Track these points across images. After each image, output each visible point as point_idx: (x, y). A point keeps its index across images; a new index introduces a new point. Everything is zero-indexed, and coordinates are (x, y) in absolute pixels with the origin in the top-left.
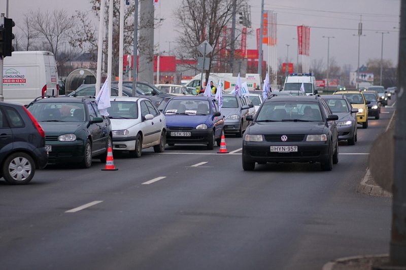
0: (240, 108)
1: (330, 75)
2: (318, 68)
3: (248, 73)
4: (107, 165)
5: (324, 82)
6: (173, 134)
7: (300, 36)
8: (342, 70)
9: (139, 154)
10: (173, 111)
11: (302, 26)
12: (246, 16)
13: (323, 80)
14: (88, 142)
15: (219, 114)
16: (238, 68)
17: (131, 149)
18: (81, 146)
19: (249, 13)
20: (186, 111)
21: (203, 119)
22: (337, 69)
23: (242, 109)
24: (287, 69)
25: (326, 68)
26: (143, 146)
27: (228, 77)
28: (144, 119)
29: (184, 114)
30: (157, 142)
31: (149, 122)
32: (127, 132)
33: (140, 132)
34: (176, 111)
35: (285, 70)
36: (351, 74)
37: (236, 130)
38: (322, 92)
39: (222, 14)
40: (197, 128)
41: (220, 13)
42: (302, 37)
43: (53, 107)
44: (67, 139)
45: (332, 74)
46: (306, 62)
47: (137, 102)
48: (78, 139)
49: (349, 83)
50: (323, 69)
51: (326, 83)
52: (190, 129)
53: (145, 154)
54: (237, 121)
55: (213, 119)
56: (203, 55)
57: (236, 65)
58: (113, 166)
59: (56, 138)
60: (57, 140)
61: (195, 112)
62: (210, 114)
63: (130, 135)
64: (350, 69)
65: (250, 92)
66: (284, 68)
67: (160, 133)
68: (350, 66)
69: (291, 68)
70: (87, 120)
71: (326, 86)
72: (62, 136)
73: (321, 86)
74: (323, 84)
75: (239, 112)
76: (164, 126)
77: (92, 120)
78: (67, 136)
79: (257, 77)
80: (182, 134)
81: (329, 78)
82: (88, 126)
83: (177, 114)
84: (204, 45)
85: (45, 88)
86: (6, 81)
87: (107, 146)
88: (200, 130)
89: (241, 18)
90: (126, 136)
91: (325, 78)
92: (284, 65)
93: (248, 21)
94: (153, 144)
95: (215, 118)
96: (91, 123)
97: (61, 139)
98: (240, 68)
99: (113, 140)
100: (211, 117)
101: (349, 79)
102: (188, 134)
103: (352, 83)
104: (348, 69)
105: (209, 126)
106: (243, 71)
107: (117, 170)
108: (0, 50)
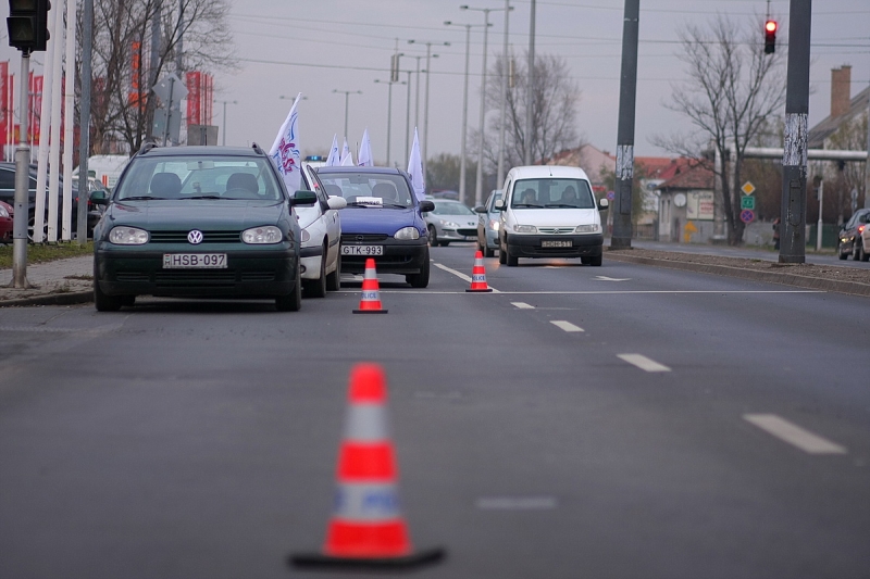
6: (343, 250)
15: (430, 207)
17: (313, 276)
18: (291, 255)
20: (359, 200)
28: (325, 208)
29: (356, 205)
30: (334, 266)
33: (326, 237)
40: (398, 235)
44: (262, 239)
48: (285, 239)
52: (382, 240)
58: (378, 303)
60: (239, 241)
61: (380, 200)
62: (413, 204)
63: (312, 242)
70: (283, 197)
72: (249, 232)
77: (292, 197)
78: (260, 232)
80: (364, 250)
88: (405, 242)
90: (304, 245)
96: (293, 202)
97: (250, 237)
100: (416, 212)
102: (378, 250)
105: (422, 233)
107: (386, 312)
108: (24, 35)
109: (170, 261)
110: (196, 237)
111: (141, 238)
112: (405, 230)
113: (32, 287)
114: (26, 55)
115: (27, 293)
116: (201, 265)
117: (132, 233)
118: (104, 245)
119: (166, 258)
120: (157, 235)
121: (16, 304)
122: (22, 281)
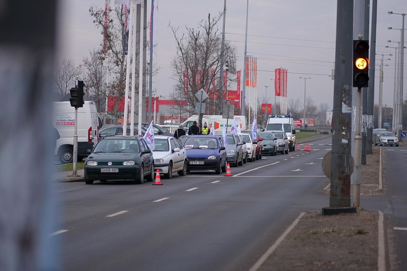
0: (236, 145)
1: (306, 115)
2: (295, 107)
3: (235, 114)
4: (156, 181)
5: (301, 121)
6: (191, 163)
7: (278, 78)
8: (319, 110)
9: (171, 176)
10: (190, 146)
11: (280, 69)
12: (232, 64)
13: (300, 119)
14: (141, 166)
15: (224, 149)
16: (227, 111)
17: (165, 172)
18: (138, 169)
19: (234, 61)
20: (200, 146)
21: (212, 152)
22: (314, 109)
23: (238, 145)
24: (266, 109)
25: (303, 108)
26: (173, 170)
27: (219, 119)
28: (173, 152)
29: (198, 148)
30: (181, 168)
31: (176, 153)
32: (163, 160)
33: (171, 161)
34: (193, 146)
35: (263, 110)
36: (328, 113)
37: (234, 161)
38: (299, 131)
39: (211, 62)
40: (209, 158)
41: (210, 62)
42: (279, 79)
43: (116, 142)
44: (129, 164)
45: (309, 113)
46: (284, 103)
47: (168, 140)
48: (136, 164)
49: (325, 122)
50: (300, 109)
51: (303, 122)
52: (204, 159)
53: (173, 177)
54: (234, 154)
55: (219, 152)
56: (200, 101)
57: (225, 109)
58: (161, 182)
59: (121, 163)
60: (122, 165)
61: (207, 147)
62: (217, 148)
63: (165, 162)
64: (326, 108)
65: (242, 132)
66: (263, 108)
67: (184, 162)
68: (326, 105)
69: (270, 108)
70: (140, 152)
71: (303, 125)
72: (125, 162)
73: (298, 125)
74: (300, 124)
75: (235, 148)
76: (186, 157)
77: (143, 151)
78: (128, 162)
79: (242, 118)
80: (198, 163)
81: (306, 117)
82: (141, 156)
83: (193, 148)
84: (201, 93)
85: (90, 129)
86: (61, 124)
87: (151, 170)
88: (211, 160)
89: (227, 66)
90: (162, 163)
91: (302, 117)
92: (263, 105)
93: (234, 68)
94: (179, 169)
95: (221, 151)
96: (143, 153)
97: (125, 164)
98: (229, 111)
99: (155, 166)
100: (218, 150)
101: (325, 118)
102: (202, 163)
103: (328, 123)
104: (324, 109)
105: (218, 157)
106: (231, 113)
107: (163, 184)
108: (75, 103)
109: (103, 170)
110: (110, 164)
111: (95, 164)
112: (211, 157)
113: (79, 176)
114: (76, 109)
115: (76, 178)
116: (111, 171)
117: (93, 162)
118: (86, 166)
119: (102, 170)
120: (100, 163)
121: (68, 182)
122: (75, 175)
